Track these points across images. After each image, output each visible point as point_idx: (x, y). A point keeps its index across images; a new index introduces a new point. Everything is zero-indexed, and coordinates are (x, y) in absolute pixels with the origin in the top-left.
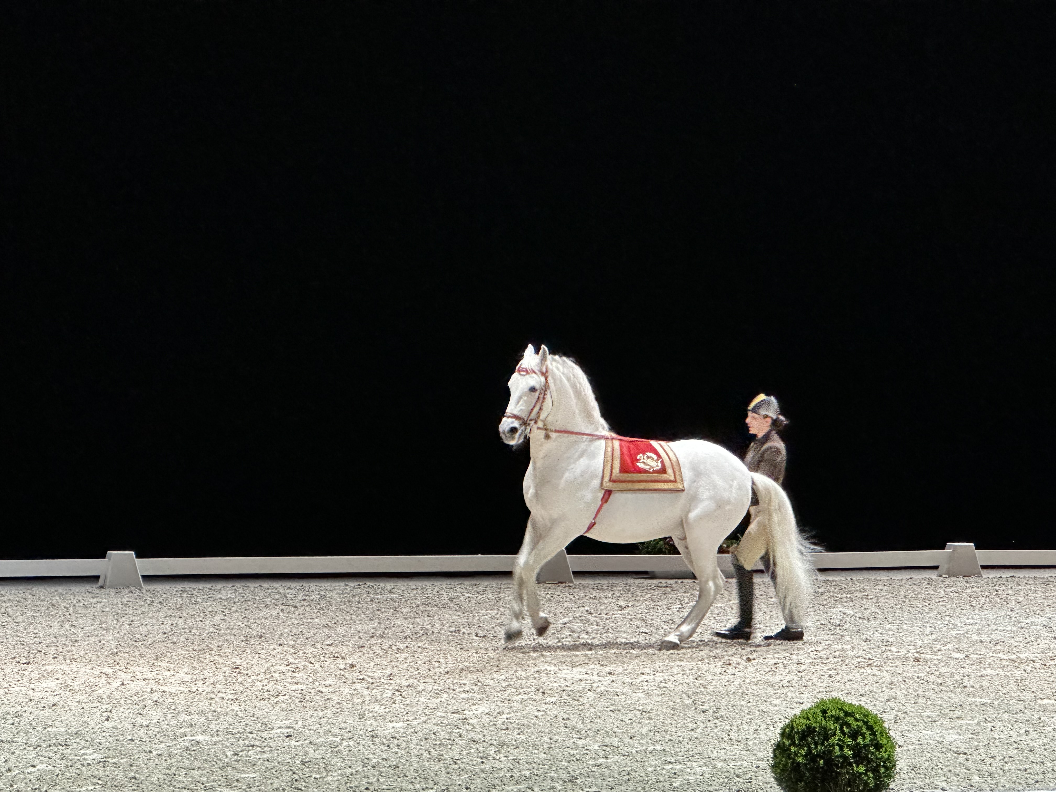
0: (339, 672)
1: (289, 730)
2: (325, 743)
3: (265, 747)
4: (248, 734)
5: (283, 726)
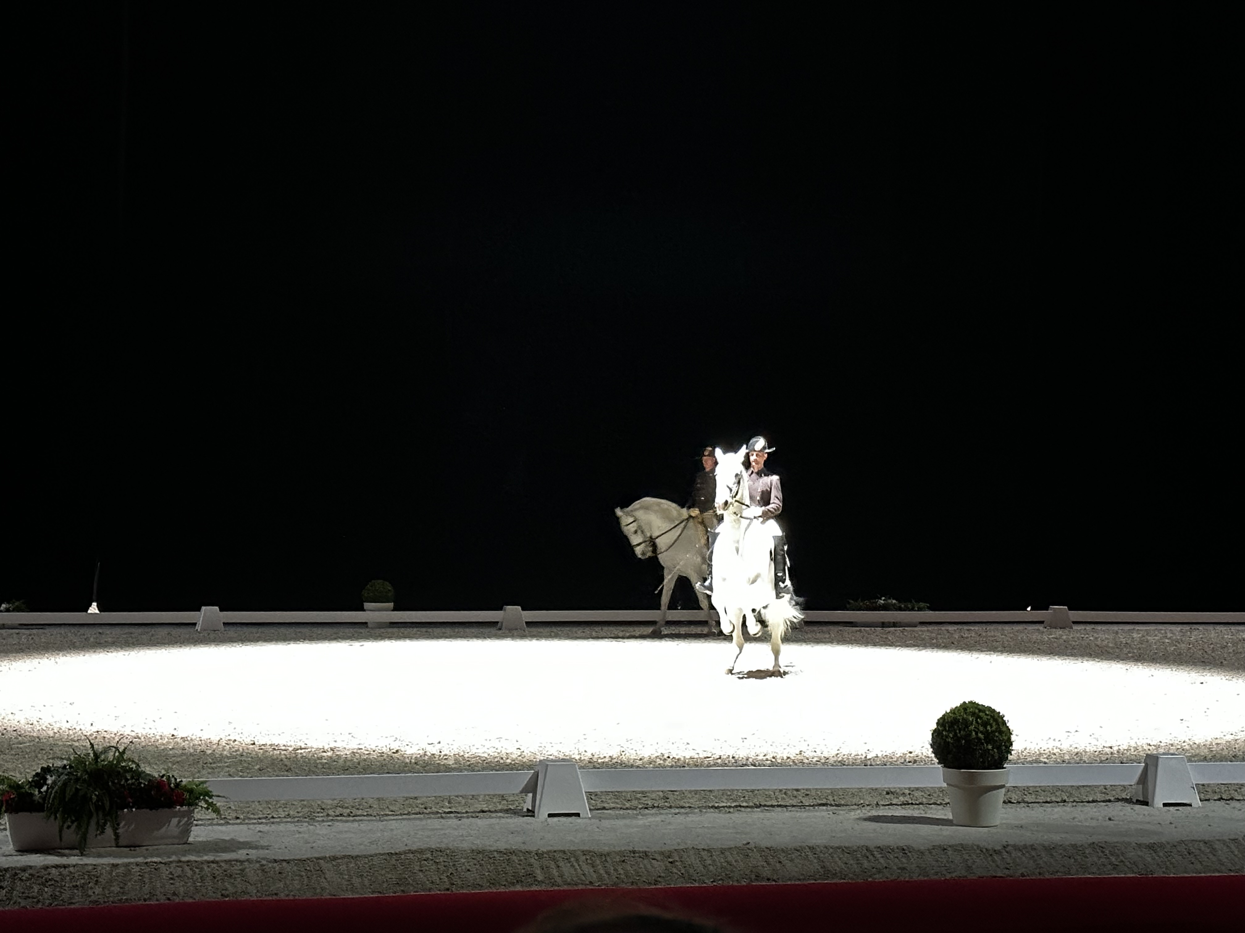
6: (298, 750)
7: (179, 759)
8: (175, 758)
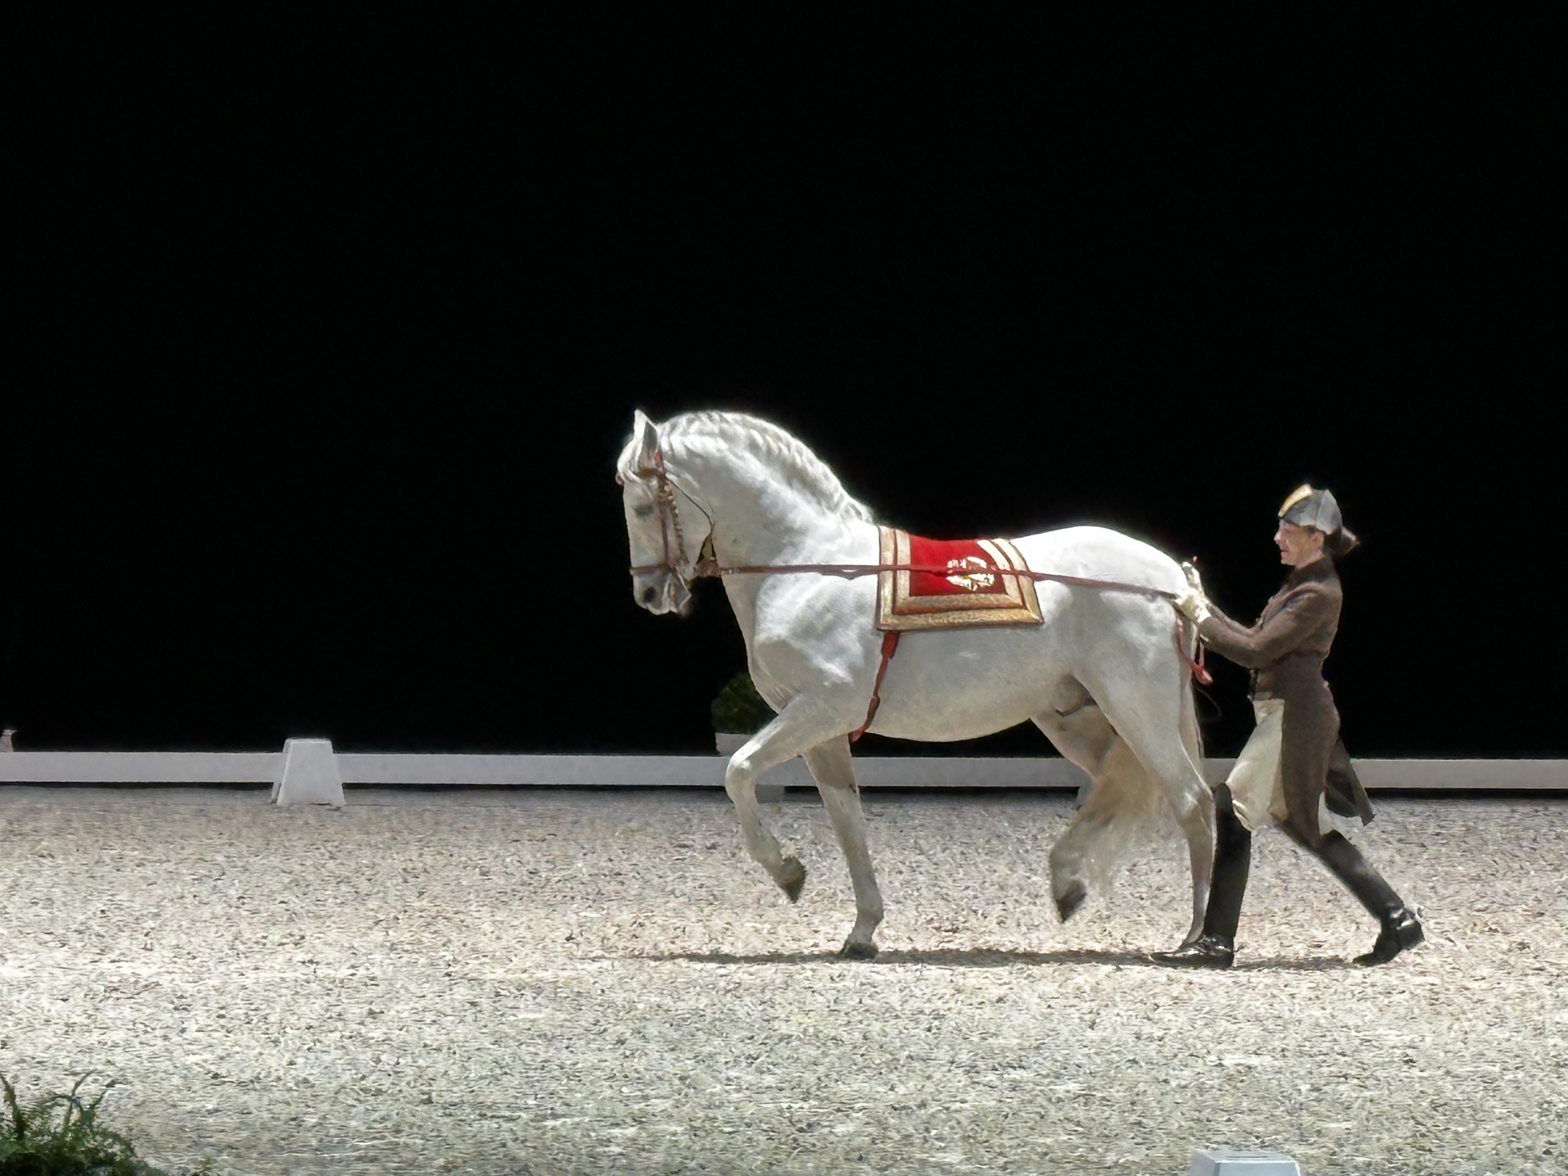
0: (1500, 956)
1: (1409, 1052)
2: (1475, 1073)
3: (1367, 1078)
4: (1338, 1057)
5: (1399, 1044)
6: (545, 1118)
7: (231, 1139)
8: (221, 1135)
